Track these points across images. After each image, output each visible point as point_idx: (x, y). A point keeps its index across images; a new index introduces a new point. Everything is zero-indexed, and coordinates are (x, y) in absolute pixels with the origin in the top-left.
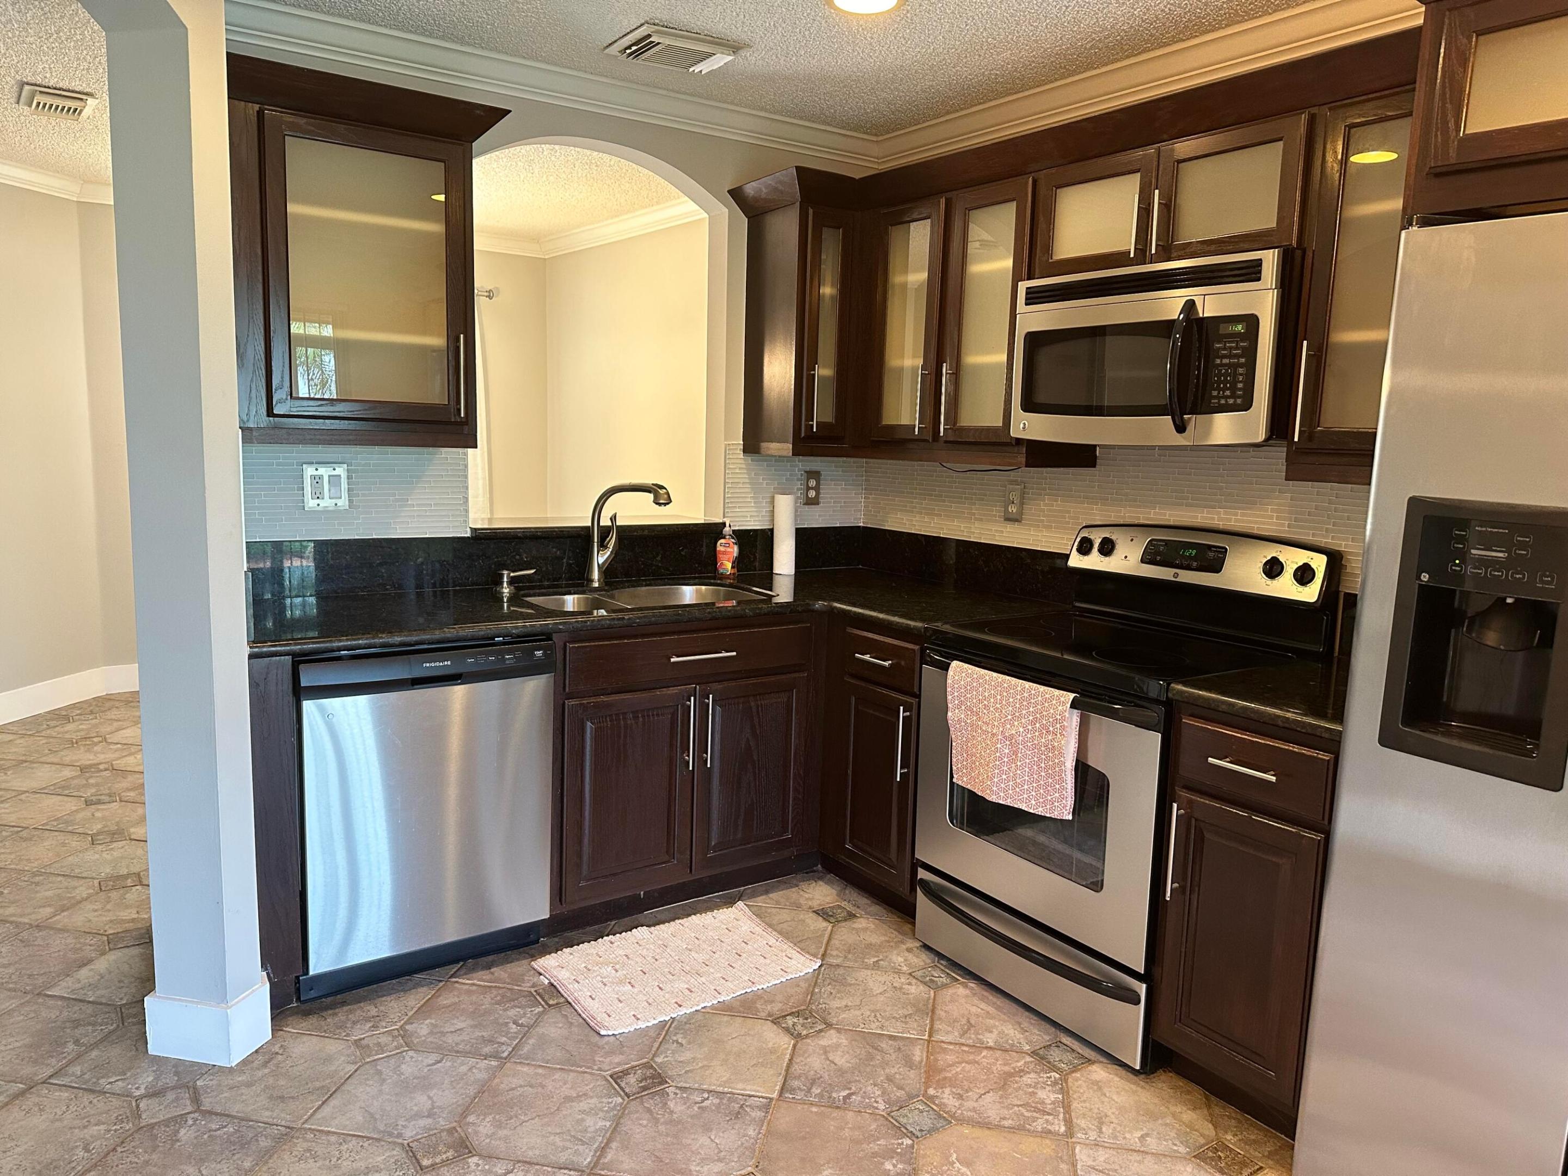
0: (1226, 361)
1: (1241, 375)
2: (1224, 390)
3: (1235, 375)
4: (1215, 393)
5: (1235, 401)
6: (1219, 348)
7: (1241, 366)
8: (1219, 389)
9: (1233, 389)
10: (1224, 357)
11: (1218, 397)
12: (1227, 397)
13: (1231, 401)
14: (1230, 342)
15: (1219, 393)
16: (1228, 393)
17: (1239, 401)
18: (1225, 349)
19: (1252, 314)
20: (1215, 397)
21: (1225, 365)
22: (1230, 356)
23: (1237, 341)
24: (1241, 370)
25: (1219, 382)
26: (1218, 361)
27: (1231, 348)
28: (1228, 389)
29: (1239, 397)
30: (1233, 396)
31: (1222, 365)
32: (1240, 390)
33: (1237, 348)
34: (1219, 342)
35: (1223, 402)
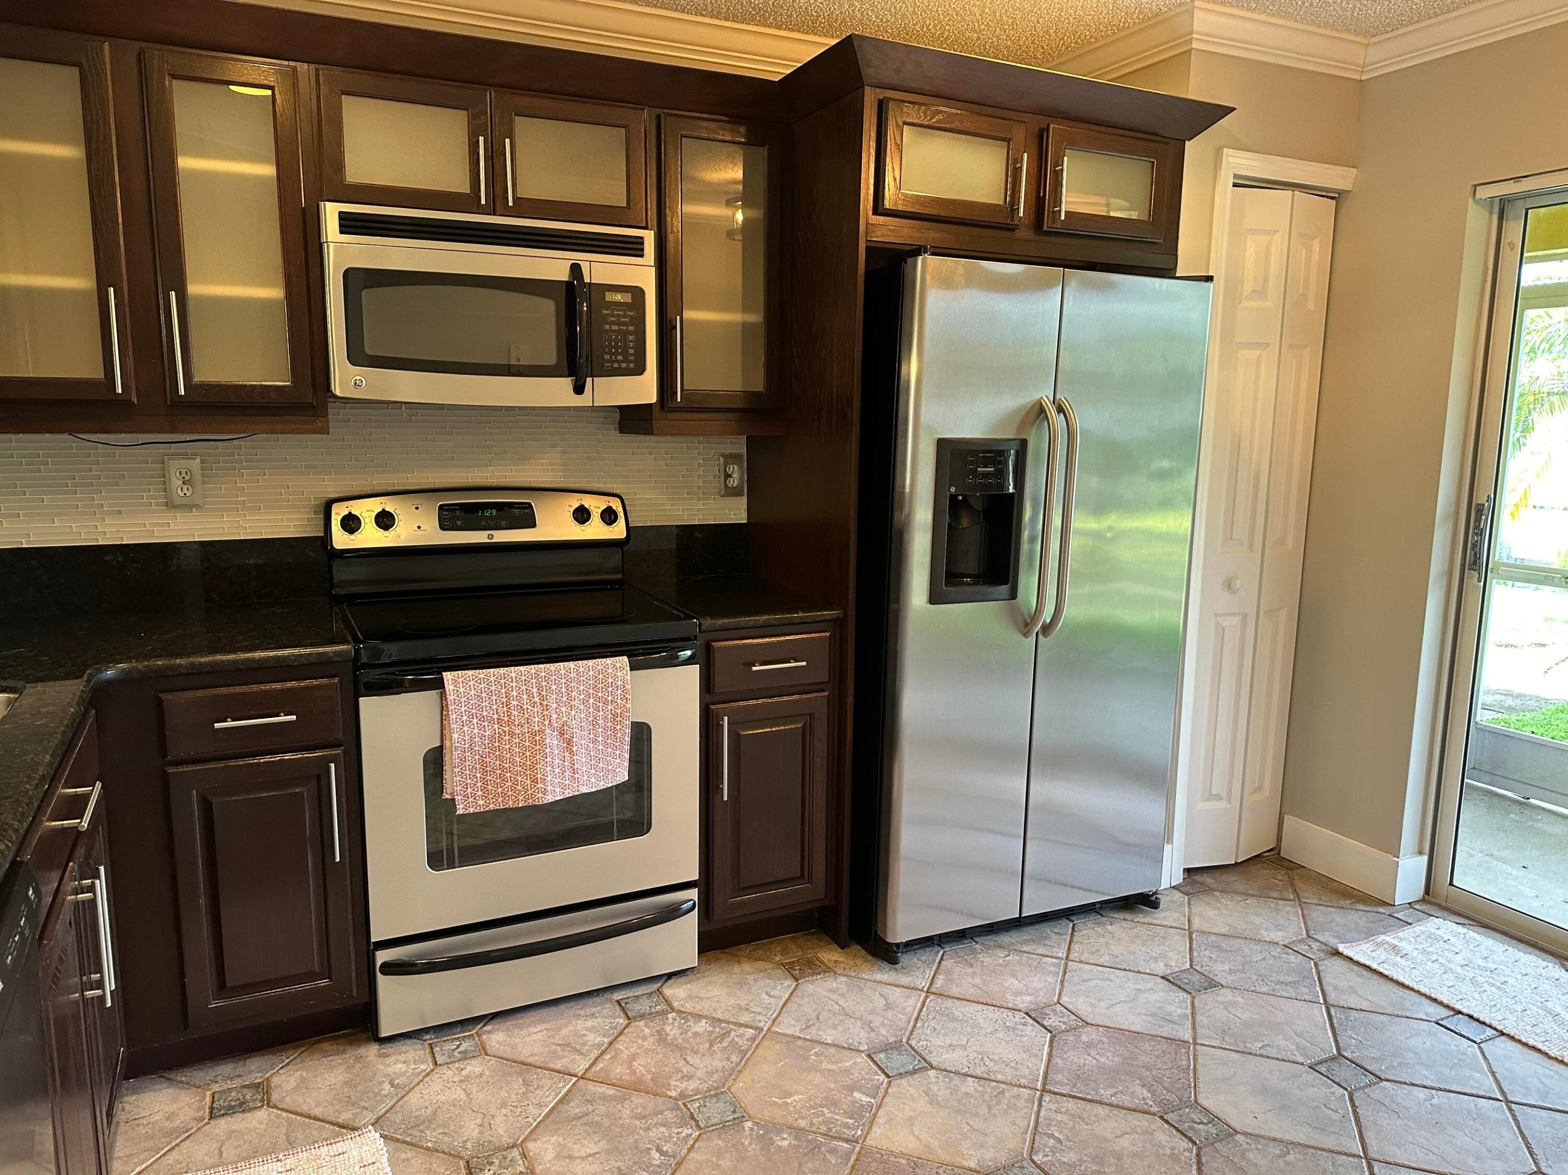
0: (614, 327)
1: (631, 341)
2: (617, 354)
3: (625, 340)
4: (607, 357)
5: (628, 366)
6: (607, 315)
7: (631, 333)
8: (611, 354)
9: (625, 353)
10: (612, 323)
11: (610, 361)
12: (619, 362)
13: (624, 365)
14: (617, 310)
15: (611, 357)
16: (620, 357)
17: (631, 365)
18: (612, 316)
19: (637, 287)
20: (608, 361)
21: (615, 331)
22: (619, 324)
23: (624, 310)
24: (631, 338)
25: (610, 347)
26: (607, 327)
27: (619, 316)
28: (620, 354)
29: (632, 362)
30: (626, 360)
31: (611, 330)
32: (632, 355)
33: (624, 316)
34: (607, 309)
35: (616, 365)
